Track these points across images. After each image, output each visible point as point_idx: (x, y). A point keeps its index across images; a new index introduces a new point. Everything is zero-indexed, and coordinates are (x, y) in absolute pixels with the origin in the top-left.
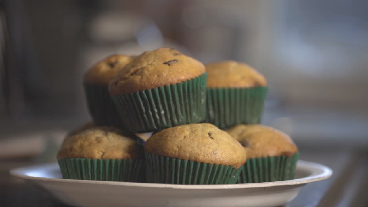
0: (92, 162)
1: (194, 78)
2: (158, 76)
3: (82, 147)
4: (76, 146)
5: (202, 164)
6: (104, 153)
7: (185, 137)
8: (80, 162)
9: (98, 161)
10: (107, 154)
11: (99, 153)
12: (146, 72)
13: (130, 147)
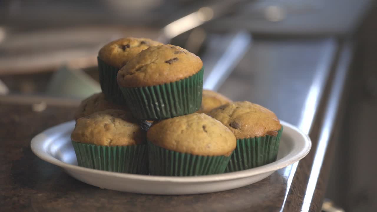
0: (101, 148)
1: (191, 75)
2: (160, 75)
3: (92, 133)
4: (88, 133)
5: (197, 156)
6: (111, 141)
7: (182, 132)
8: (91, 148)
9: (107, 147)
10: (114, 142)
11: (107, 140)
12: (149, 70)
13: (134, 133)
